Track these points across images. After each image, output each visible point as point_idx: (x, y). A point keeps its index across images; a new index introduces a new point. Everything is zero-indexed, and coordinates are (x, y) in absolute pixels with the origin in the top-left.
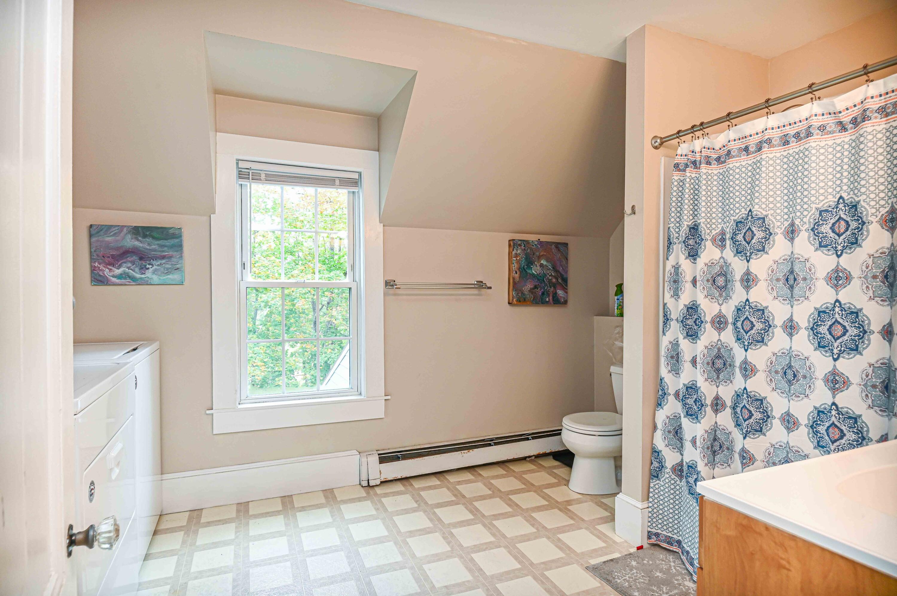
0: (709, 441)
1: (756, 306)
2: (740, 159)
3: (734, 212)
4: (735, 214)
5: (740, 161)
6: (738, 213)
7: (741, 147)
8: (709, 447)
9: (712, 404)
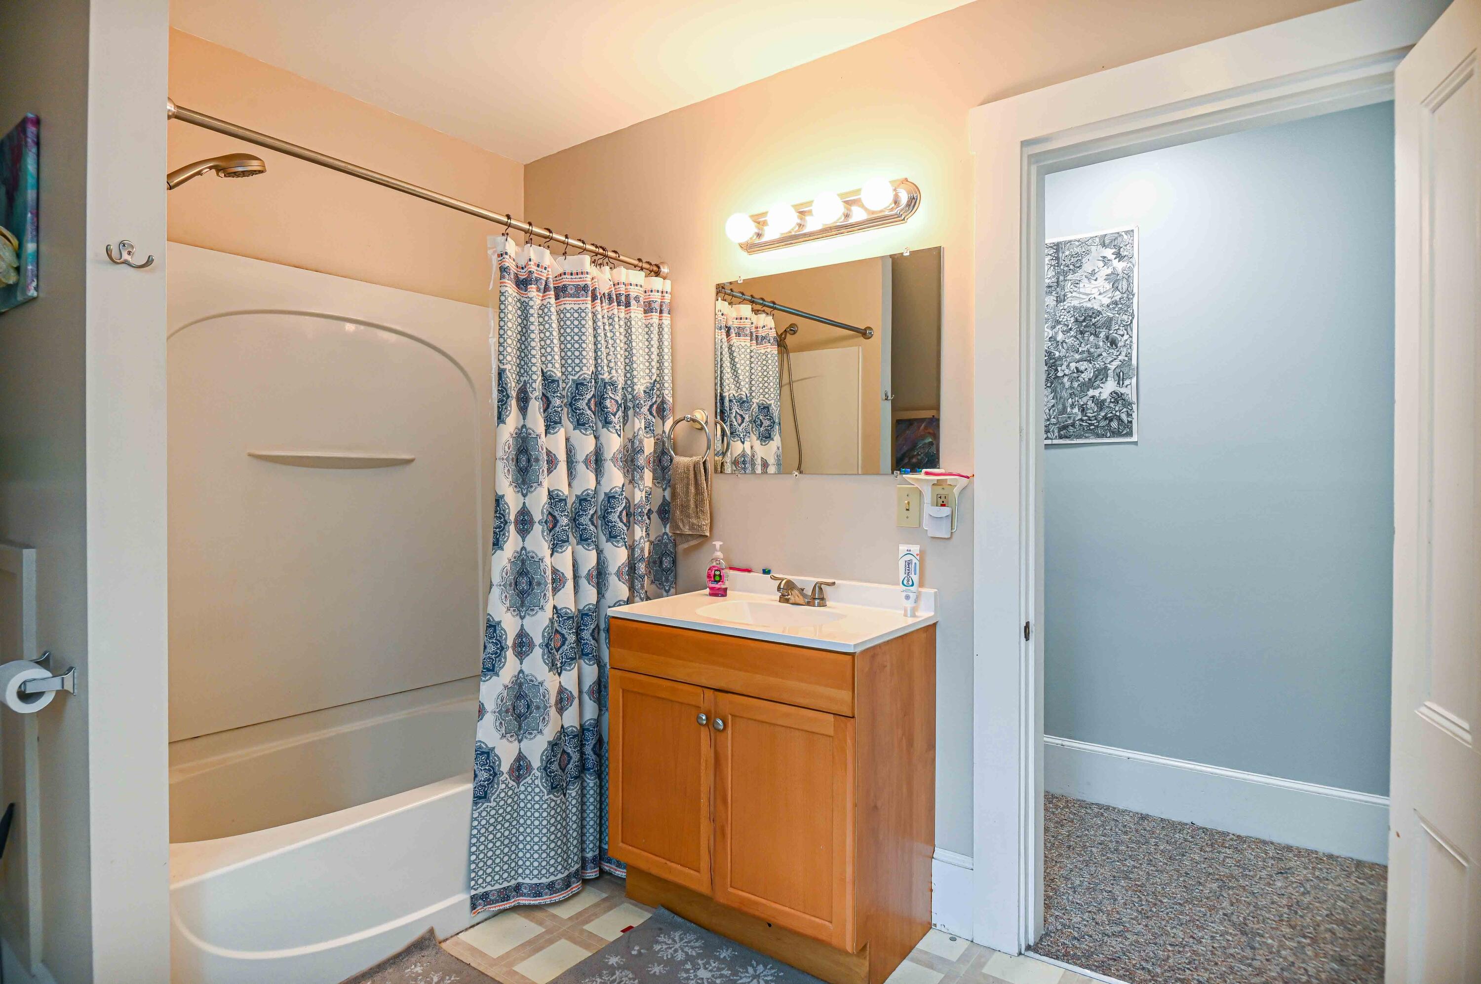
0: (509, 700)
1: (557, 496)
2: (579, 301)
3: (573, 369)
4: (574, 372)
5: (578, 303)
6: (579, 372)
7: (579, 285)
8: (509, 709)
9: (514, 644)
